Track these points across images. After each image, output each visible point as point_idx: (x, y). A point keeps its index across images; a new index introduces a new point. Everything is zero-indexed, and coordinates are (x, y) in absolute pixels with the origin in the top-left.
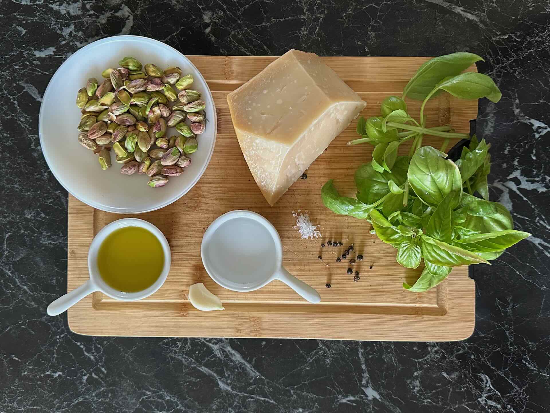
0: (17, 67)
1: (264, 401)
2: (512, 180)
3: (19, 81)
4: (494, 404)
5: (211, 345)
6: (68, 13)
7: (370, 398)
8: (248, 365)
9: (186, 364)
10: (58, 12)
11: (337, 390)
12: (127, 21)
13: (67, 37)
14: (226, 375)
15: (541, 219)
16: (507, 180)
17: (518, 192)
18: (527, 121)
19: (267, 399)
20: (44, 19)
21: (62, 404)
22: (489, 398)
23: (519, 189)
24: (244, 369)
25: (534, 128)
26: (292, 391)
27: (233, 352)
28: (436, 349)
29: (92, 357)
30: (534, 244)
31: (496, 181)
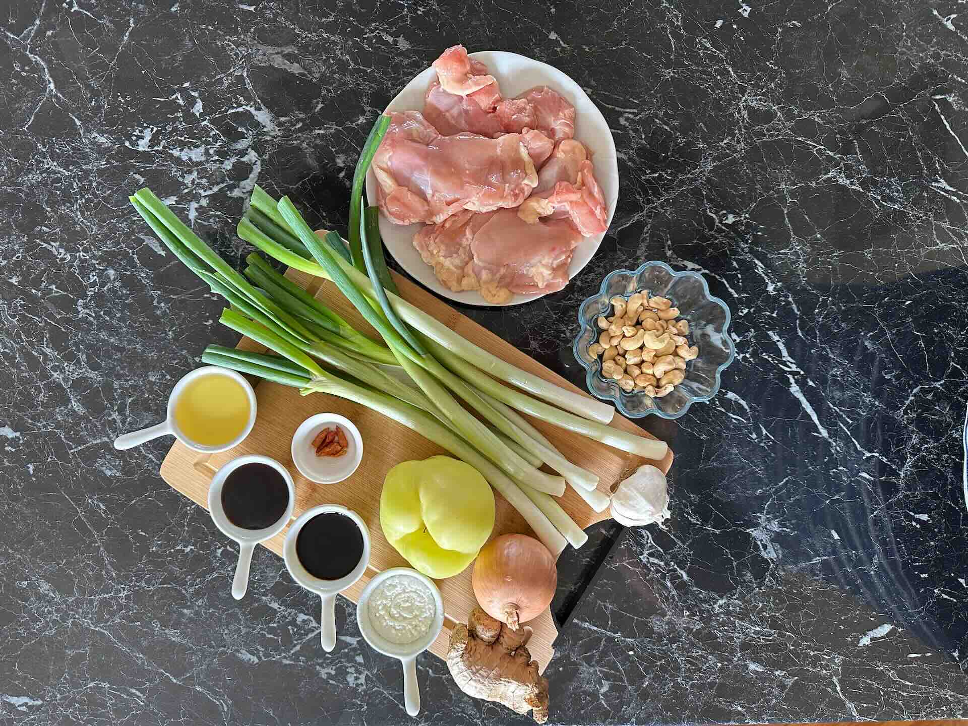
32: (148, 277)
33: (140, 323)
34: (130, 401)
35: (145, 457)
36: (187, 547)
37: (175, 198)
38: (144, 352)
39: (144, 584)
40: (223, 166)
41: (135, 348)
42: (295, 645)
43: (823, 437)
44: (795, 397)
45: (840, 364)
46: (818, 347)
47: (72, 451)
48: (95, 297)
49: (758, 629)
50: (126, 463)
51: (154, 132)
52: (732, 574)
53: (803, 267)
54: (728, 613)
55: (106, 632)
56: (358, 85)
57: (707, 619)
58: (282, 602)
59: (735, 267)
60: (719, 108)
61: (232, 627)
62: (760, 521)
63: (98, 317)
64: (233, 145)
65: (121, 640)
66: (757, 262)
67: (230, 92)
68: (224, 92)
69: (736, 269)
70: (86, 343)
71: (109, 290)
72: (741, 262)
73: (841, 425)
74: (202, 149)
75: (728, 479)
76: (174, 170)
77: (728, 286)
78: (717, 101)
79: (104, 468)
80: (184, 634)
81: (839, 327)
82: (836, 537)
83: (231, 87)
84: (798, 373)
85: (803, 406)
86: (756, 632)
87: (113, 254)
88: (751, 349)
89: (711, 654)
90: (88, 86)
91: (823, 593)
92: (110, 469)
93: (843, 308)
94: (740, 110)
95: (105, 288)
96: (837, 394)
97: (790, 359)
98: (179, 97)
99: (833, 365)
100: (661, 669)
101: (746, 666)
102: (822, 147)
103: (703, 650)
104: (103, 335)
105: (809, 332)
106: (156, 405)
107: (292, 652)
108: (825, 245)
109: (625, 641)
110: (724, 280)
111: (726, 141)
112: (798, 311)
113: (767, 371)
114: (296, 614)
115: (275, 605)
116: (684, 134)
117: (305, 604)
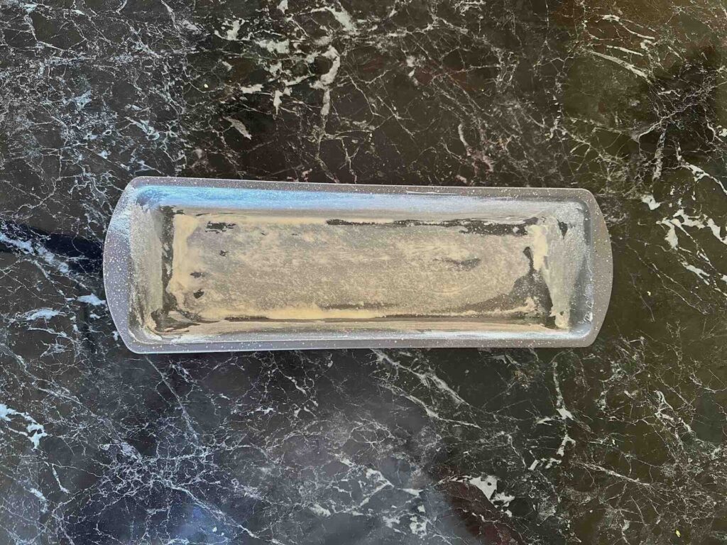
0: (223, 102)
1: (469, 426)
2: (676, 217)
3: (226, 116)
4: (667, 417)
5: (418, 374)
6: (275, 51)
7: (564, 418)
8: (454, 393)
9: (395, 393)
10: (265, 49)
11: (535, 413)
12: (334, 62)
13: (275, 75)
14: (433, 403)
15: (701, 252)
16: (673, 218)
17: (682, 229)
18: (688, 166)
19: (472, 425)
20: (251, 55)
21: (273, 440)
22: (664, 412)
23: (683, 226)
24: (450, 397)
25: (694, 172)
26: (494, 416)
27: (439, 380)
28: (618, 370)
29: (304, 391)
30: (696, 274)
31: (664, 219)
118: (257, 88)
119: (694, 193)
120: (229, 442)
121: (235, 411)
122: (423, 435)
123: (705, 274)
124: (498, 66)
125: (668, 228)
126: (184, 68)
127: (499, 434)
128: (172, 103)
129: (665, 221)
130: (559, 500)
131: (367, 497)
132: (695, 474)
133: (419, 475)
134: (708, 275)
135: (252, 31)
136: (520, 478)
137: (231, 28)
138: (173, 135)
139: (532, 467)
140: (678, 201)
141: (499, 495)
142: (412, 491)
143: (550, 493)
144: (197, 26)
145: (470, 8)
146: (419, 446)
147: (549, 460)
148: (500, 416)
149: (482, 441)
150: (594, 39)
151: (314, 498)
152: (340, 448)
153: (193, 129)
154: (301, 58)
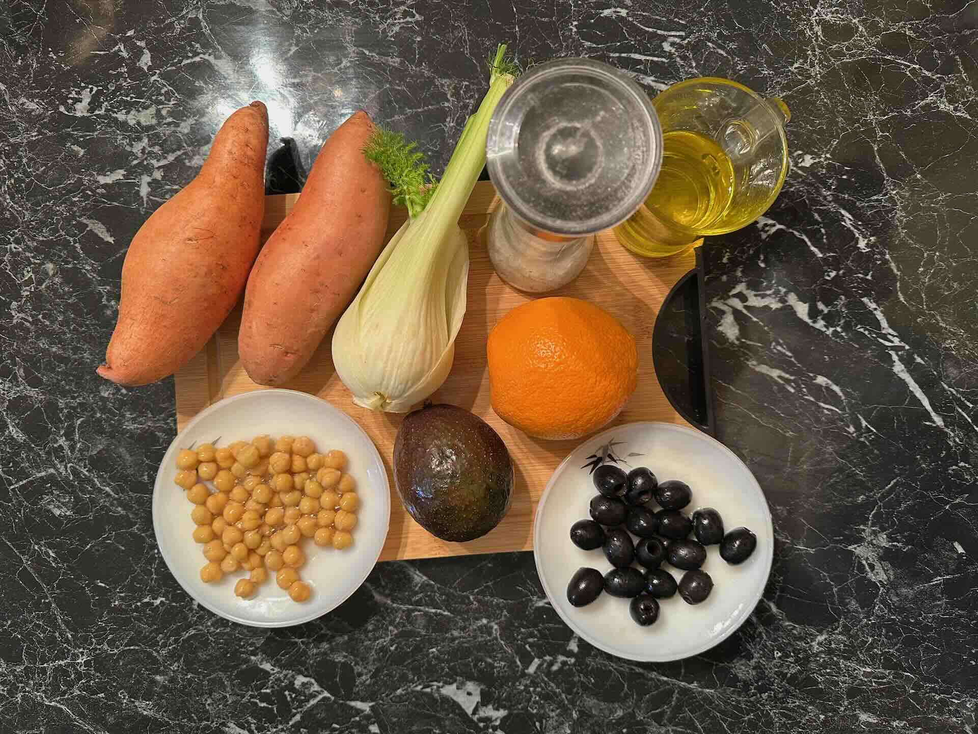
32: (94, 270)
33: (87, 325)
34: (79, 422)
35: (100, 491)
36: (156, 599)
37: (122, 172)
38: (93, 361)
39: (106, 647)
40: (179, 129)
41: (83, 357)
42: (294, 715)
43: (938, 426)
44: (900, 379)
45: (954, 334)
46: (924, 315)
47: (12, 487)
48: (31, 298)
49: (869, 670)
50: (78, 499)
51: (94, 92)
52: (833, 603)
53: (901, 216)
54: (830, 652)
55: (63, 707)
56: (340, 21)
57: (805, 660)
58: (277, 660)
59: (817, 220)
60: (784, 24)
61: (216, 695)
62: (863, 535)
63: (35, 322)
64: (191, 102)
65: (81, 715)
66: (843, 212)
67: (183, 39)
68: (175, 39)
69: (817, 223)
70: (23, 355)
71: (47, 287)
72: (823, 213)
73: (960, 410)
74: (152, 110)
75: (822, 484)
76: (120, 137)
77: (809, 244)
78: (782, 16)
79: (51, 507)
80: (158, 707)
81: (950, 288)
82: (960, 550)
83: (184, 33)
84: (902, 348)
85: (911, 389)
86: (866, 674)
87: (49, 244)
88: (842, 321)
89: (811, 703)
90: (12, 42)
91: (948, 621)
92: (59, 507)
93: (954, 264)
94: (812, 25)
95: (43, 286)
96: (953, 372)
97: (891, 331)
98: (122, 48)
99: (945, 336)
100: (749, 726)
101: (856, 718)
102: (917, 67)
103: (801, 699)
104: (43, 344)
105: (913, 296)
106: (110, 425)
107: (291, 723)
108: (926, 187)
109: (702, 692)
110: (804, 237)
111: (796, 65)
112: (898, 270)
113: (864, 348)
114: (293, 676)
115: (267, 666)
116: (746, 60)
117: (303, 664)
118: (119, 174)
119: (762, 257)
120: (111, 643)
121: (117, 603)
122: (370, 628)
123: (787, 376)
124: (446, 104)
125: (723, 312)
126: (25, 160)
127: (479, 623)
128: (12, 207)
129: (717, 304)
130: (575, 715)
131: (298, 713)
132: (787, 673)
133: (368, 682)
134: (792, 378)
135: (107, 100)
136: (513, 684)
137: (80, 101)
138: (15, 248)
139: (532, 670)
140: (735, 271)
141: (484, 708)
142: (358, 705)
143: (561, 705)
144: (37, 103)
145: (401, 28)
146: (366, 643)
147: (555, 659)
148: (480, 597)
149: (456, 633)
150: (590, 48)
151: (227, 715)
152: (257, 648)
153: (41, 239)
154: (172, 128)
